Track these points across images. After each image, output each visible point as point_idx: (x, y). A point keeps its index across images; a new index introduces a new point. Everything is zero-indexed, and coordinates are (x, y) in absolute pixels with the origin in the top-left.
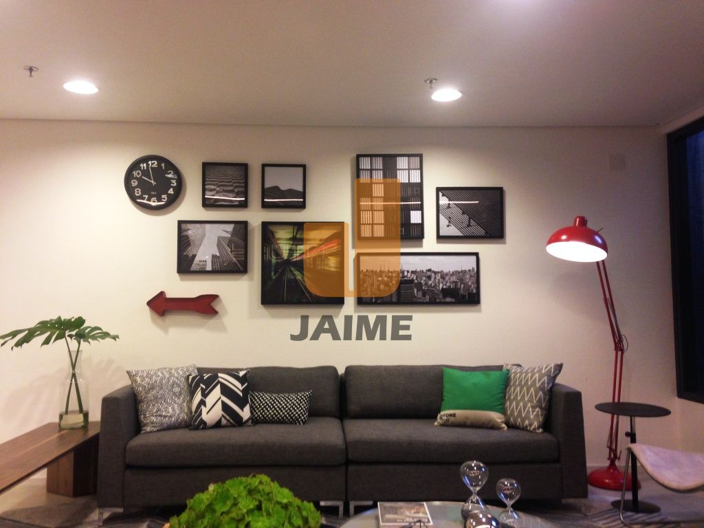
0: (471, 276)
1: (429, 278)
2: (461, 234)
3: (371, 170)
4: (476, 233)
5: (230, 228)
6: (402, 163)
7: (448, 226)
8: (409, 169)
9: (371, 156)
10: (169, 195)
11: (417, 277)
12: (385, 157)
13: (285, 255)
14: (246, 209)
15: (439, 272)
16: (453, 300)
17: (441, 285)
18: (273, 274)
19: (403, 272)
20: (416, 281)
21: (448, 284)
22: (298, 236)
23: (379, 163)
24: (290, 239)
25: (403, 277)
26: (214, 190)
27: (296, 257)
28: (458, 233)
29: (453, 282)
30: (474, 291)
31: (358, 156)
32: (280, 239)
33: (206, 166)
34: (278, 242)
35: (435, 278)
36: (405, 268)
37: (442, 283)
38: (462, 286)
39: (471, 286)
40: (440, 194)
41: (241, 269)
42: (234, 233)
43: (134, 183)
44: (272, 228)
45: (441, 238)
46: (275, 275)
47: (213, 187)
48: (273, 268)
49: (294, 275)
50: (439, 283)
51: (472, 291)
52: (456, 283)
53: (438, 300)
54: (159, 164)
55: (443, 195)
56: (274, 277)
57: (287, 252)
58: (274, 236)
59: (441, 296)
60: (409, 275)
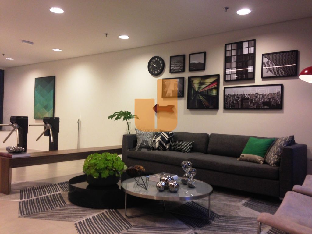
0: (278, 96)
1: (257, 97)
2: (273, 75)
3: (231, 50)
4: (282, 75)
5: (178, 80)
6: (245, 45)
7: (267, 72)
8: (248, 47)
9: (231, 44)
10: (160, 70)
11: (251, 97)
12: (238, 43)
13: (197, 90)
14: (184, 73)
15: (261, 94)
16: (268, 107)
17: (262, 100)
18: (192, 97)
19: (244, 95)
20: (250, 99)
21: (266, 100)
22: (202, 82)
23: (235, 47)
24: (199, 83)
25: (244, 97)
26: (173, 66)
27: (201, 90)
28: (272, 75)
29: (269, 99)
30: (279, 103)
31: (226, 45)
32: (195, 83)
33: (171, 57)
34: (194, 84)
35: (259, 97)
36: (245, 93)
37: (263, 99)
38: (273, 100)
39: (277, 101)
40: (264, 57)
41: (181, 95)
42: (179, 82)
43: (151, 67)
44: (192, 79)
45: (263, 78)
46: (193, 97)
47: (173, 65)
48: (192, 95)
49: (200, 97)
50: (261, 100)
51: (278, 103)
52: (270, 99)
53: (260, 107)
54: (158, 59)
55: (265, 58)
56: (192, 99)
57: (198, 88)
58: (193, 82)
59: (262, 106)
60: (247, 96)
